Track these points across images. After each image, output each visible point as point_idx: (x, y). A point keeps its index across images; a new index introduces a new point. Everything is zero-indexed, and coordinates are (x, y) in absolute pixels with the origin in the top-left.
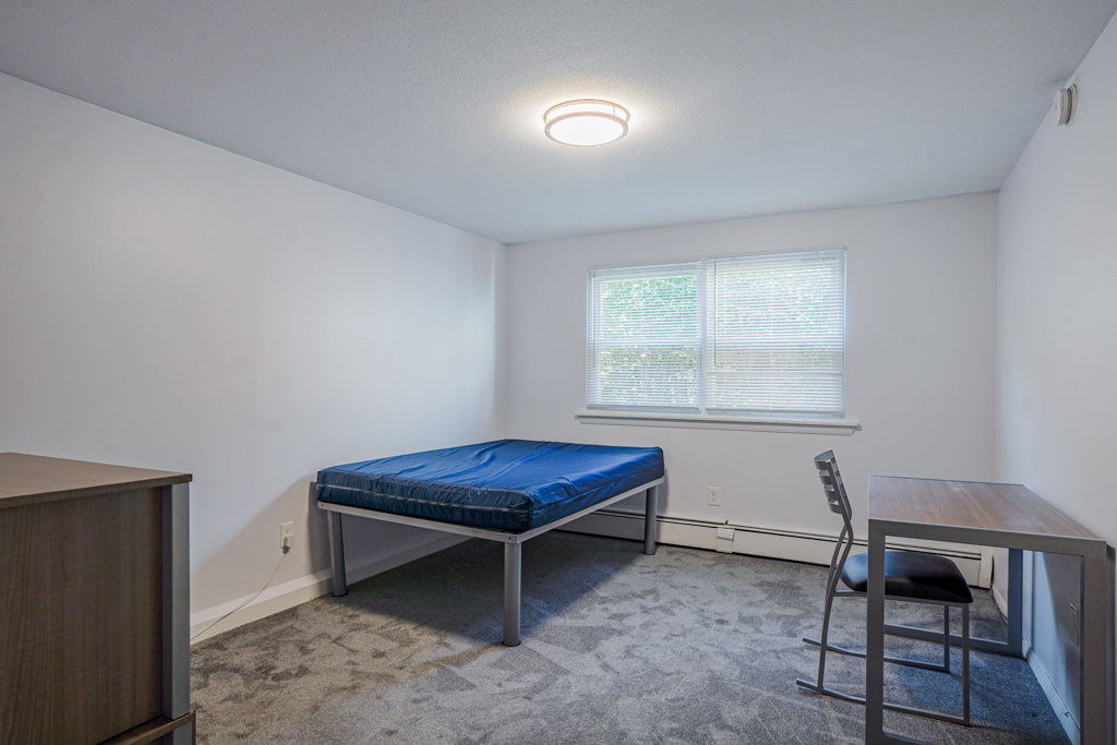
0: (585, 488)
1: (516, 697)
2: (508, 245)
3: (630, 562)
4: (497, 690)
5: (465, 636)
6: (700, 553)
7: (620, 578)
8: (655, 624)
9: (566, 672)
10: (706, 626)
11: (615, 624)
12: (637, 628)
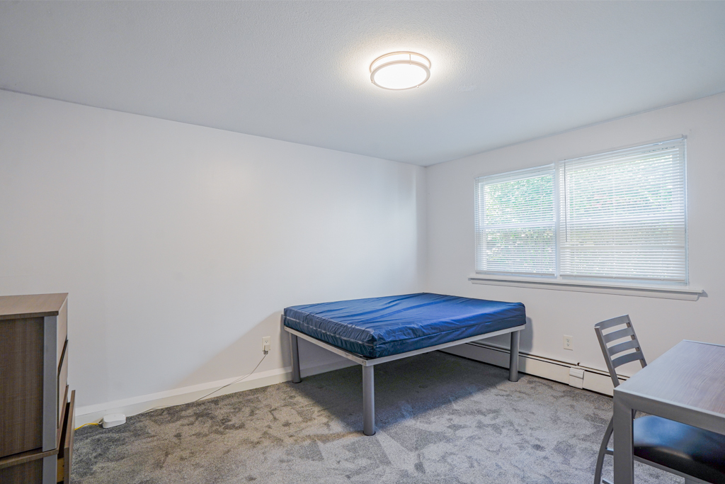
0: (434, 331)
1: (341, 474)
2: (426, 167)
3: (493, 385)
4: (335, 465)
5: (345, 422)
6: (555, 386)
7: (478, 397)
8: (480, 438)
9: (388, 463)
10: (522, 447)
11: (449, 433)
12: (464, 439)
